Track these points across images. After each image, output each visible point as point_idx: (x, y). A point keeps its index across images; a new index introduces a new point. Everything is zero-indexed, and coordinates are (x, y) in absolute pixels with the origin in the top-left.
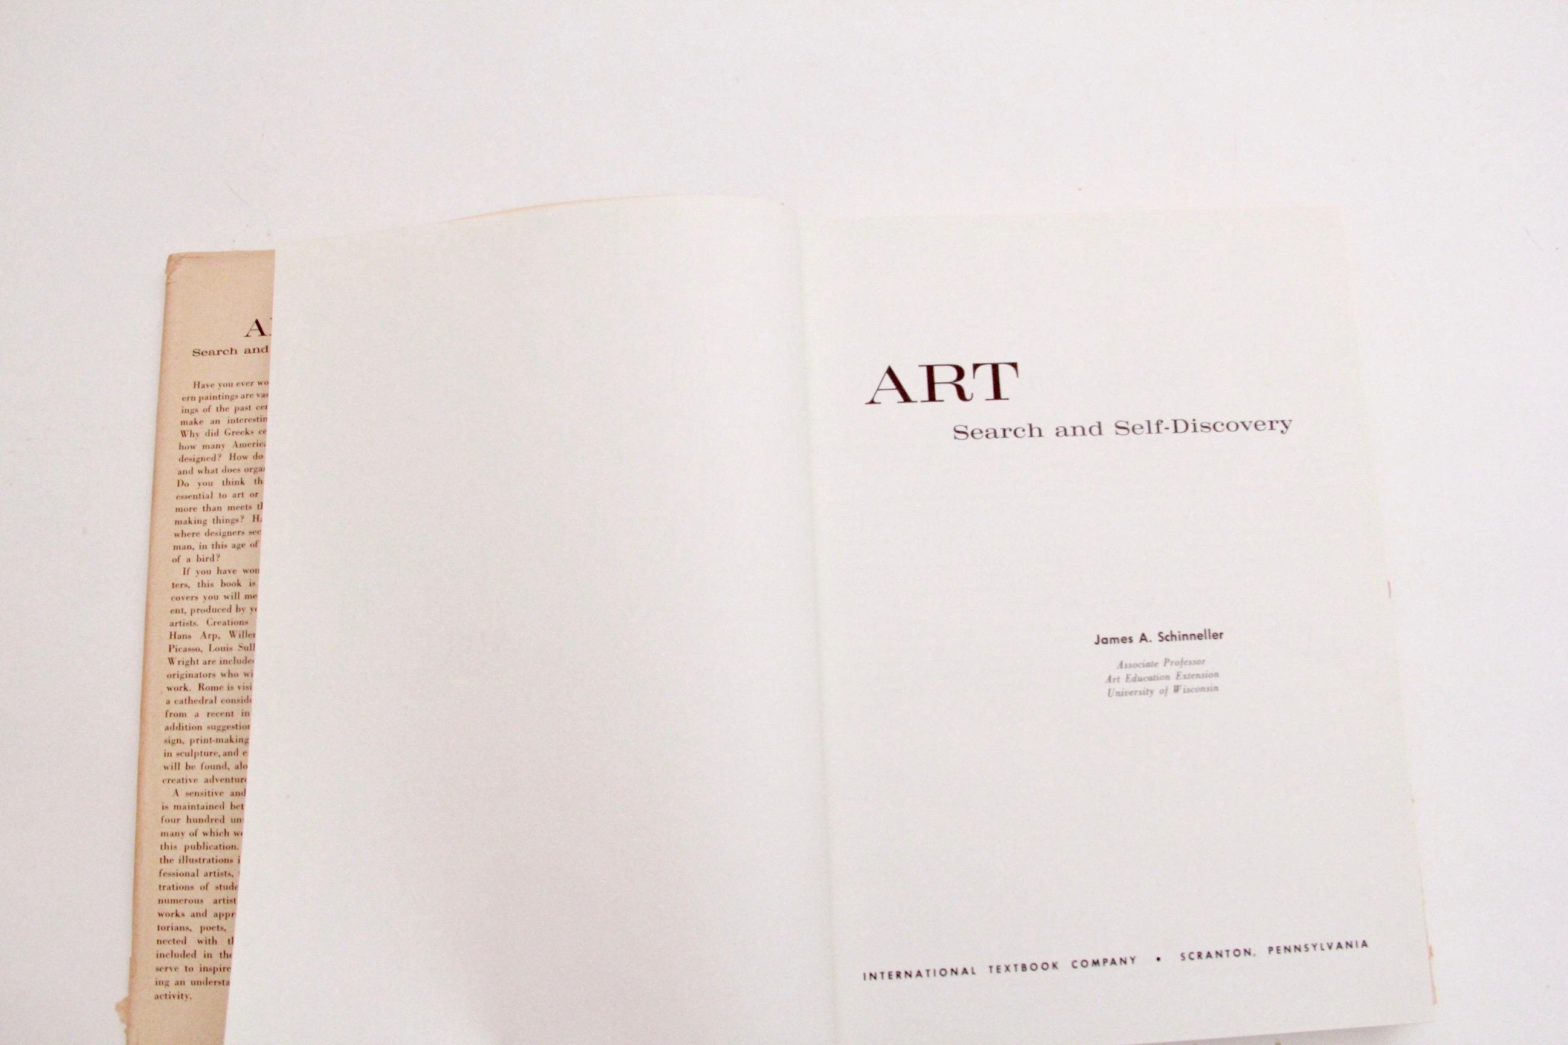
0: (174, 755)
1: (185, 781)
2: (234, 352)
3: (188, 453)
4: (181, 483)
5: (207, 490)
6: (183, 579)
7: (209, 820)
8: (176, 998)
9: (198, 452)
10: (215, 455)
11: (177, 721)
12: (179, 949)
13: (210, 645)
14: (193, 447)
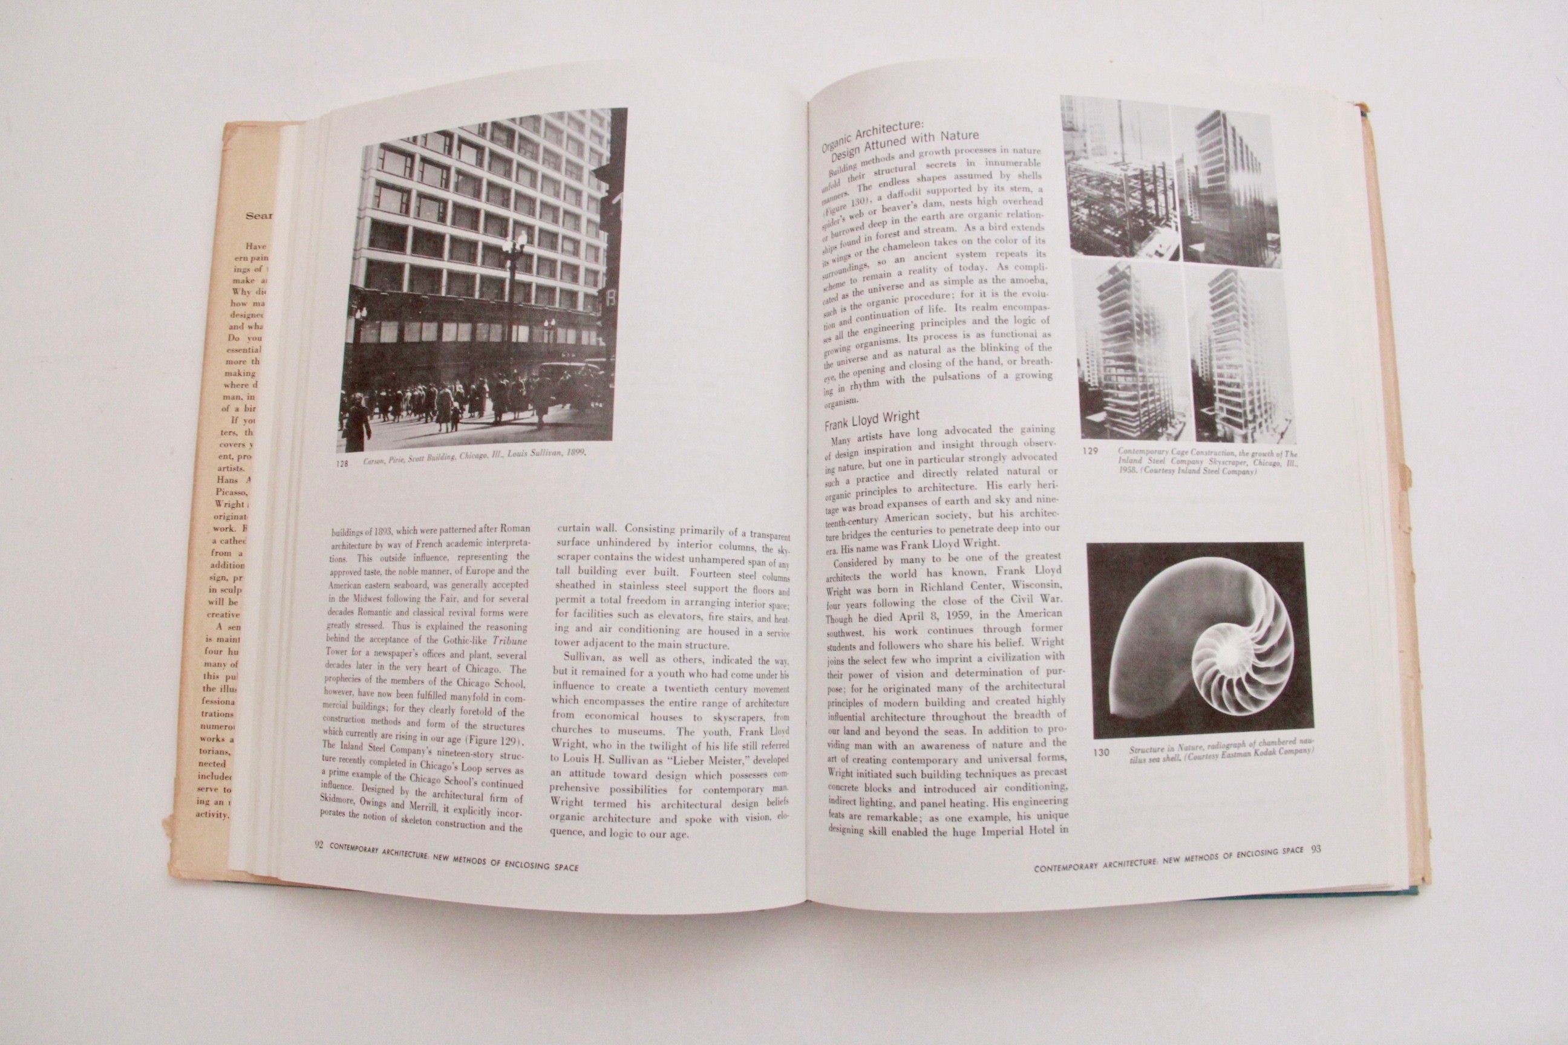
0: (219, 590)
1: (228, 615)
3: (240, 310)
4: (232, 337)
5: (256, 345)
6: (232, 427)
8: (216, 816)
9: (247, 309)
11: (222, 559)
12: (218, 771)
14: (244, 304)
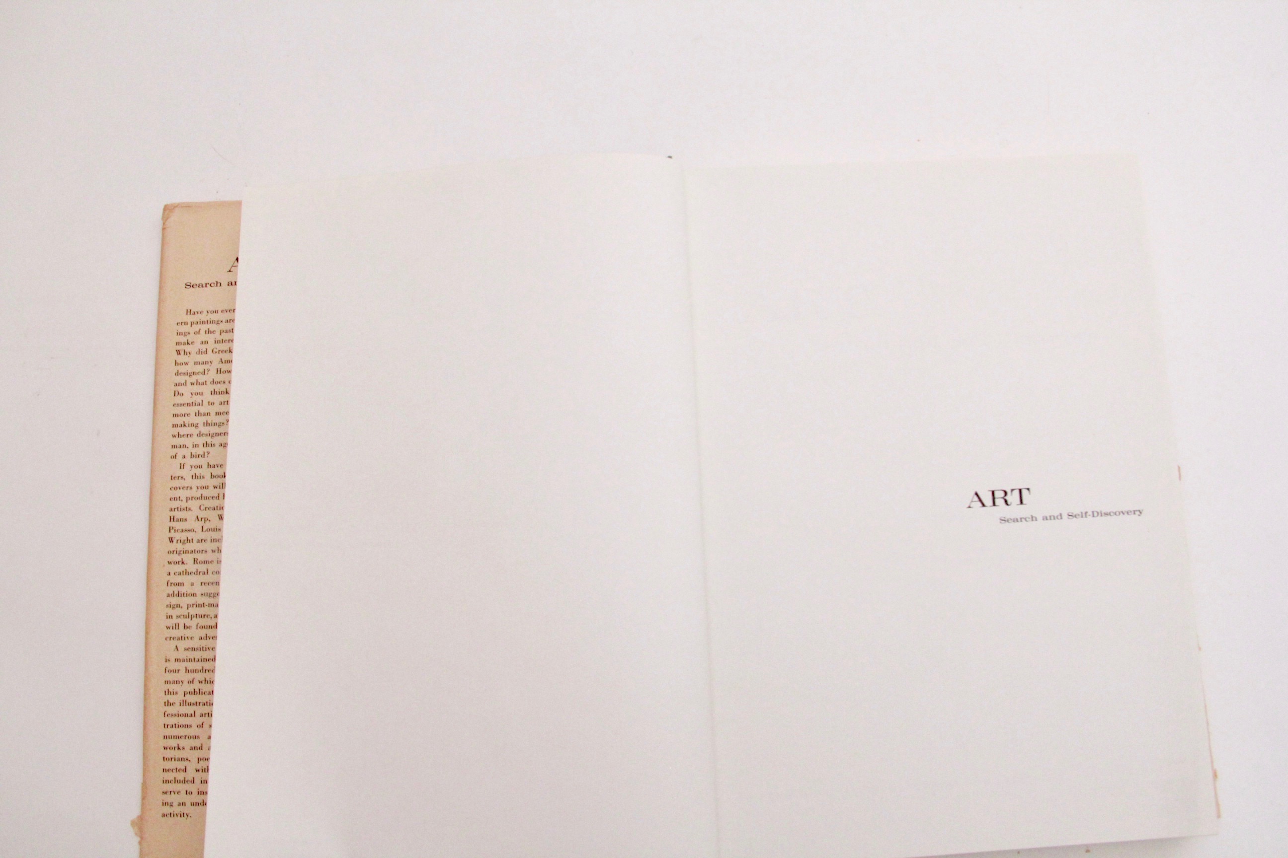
0: (174, 617)
1: (183, 638)
2: (219, 284)
3: (183, 369)
4: (177, 393)
5: (198, 399)
6: (180, 473)
7: (203, 670)
8: (179, 816)
9: (190, 368)
10: (204, 370)
11: (176, 589)
12: (180, 776)
13: (202, 527)
14: (186, 364)
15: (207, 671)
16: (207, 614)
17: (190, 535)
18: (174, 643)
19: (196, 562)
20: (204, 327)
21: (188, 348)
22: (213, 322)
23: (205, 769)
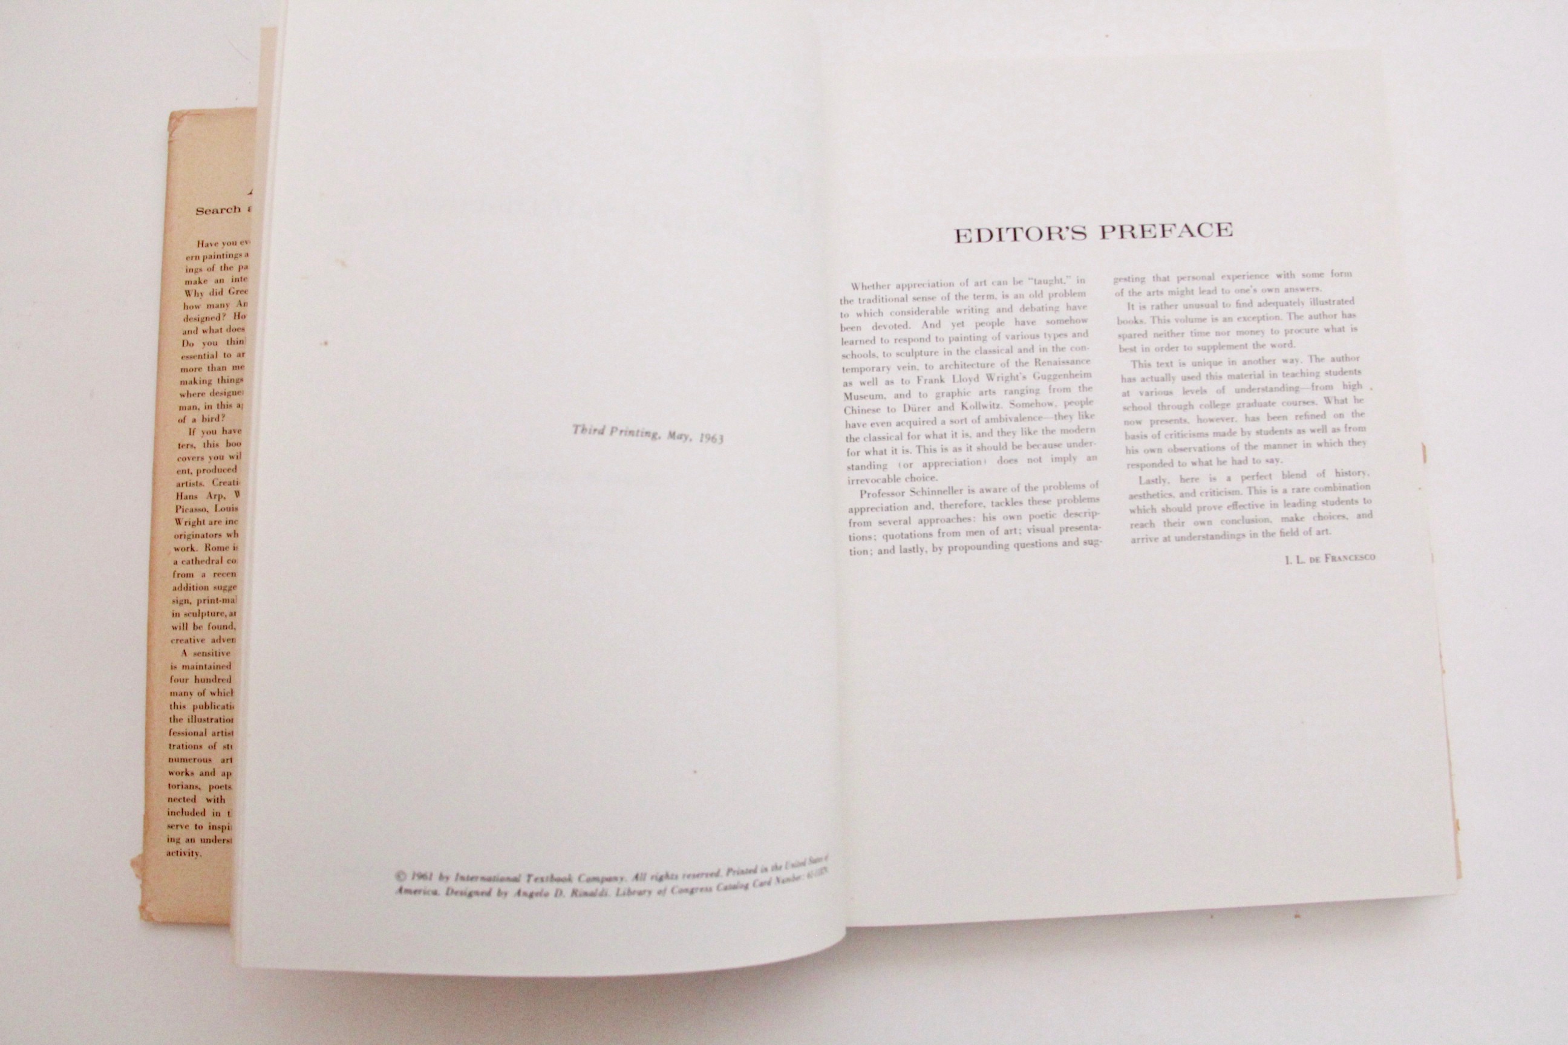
0: (182, 615)
1: (192, 641)
2: (237, 210)
3: (193, 313)
4: (186, 343)
5: (211, 350)
6: (190, 440)
7: (216, 680)
8: (187, 854)
9: (203, 312)
10: (219, 314)
11: (184, 581)
12: (188, 807)
13: (216, 506)
14: (198, 307)
15: (221, 681)
16: (220, 611)
17: (201, 516)
18: (181, 647)
19: (208, 549)
20: (219, 263)
21: (199, 288)
22: (231, 256)
23: (218, 799)
